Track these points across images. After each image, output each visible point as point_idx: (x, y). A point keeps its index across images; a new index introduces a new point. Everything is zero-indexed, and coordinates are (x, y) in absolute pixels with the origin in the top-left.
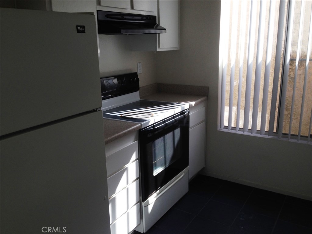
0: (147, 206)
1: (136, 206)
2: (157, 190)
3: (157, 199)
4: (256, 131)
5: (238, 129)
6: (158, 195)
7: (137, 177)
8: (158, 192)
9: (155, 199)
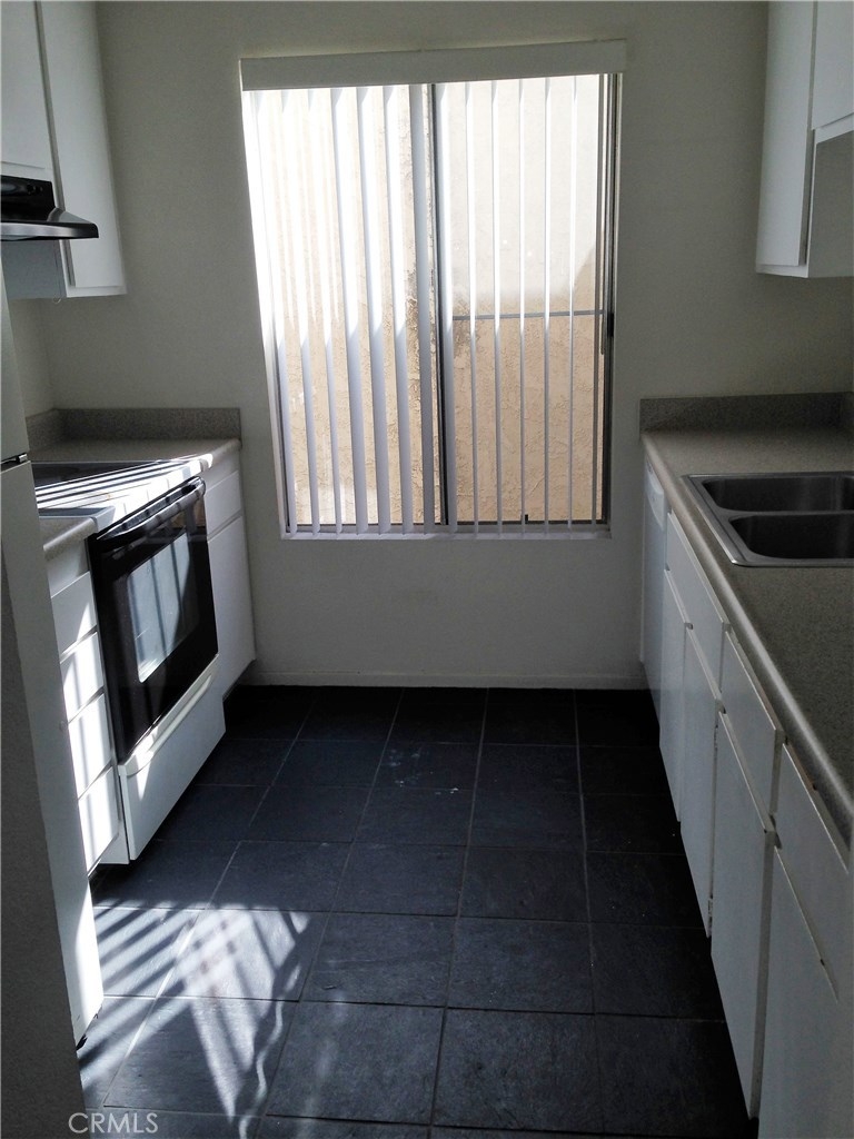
0: (132, 776)
1: (104, 777)
2: (154, 727)
3: (156, 754)
4: (389, 527)
5: (340, 528)
6: (156, 740)
7: (99, 684)
8: (155, 730)
9: (151, 754)
